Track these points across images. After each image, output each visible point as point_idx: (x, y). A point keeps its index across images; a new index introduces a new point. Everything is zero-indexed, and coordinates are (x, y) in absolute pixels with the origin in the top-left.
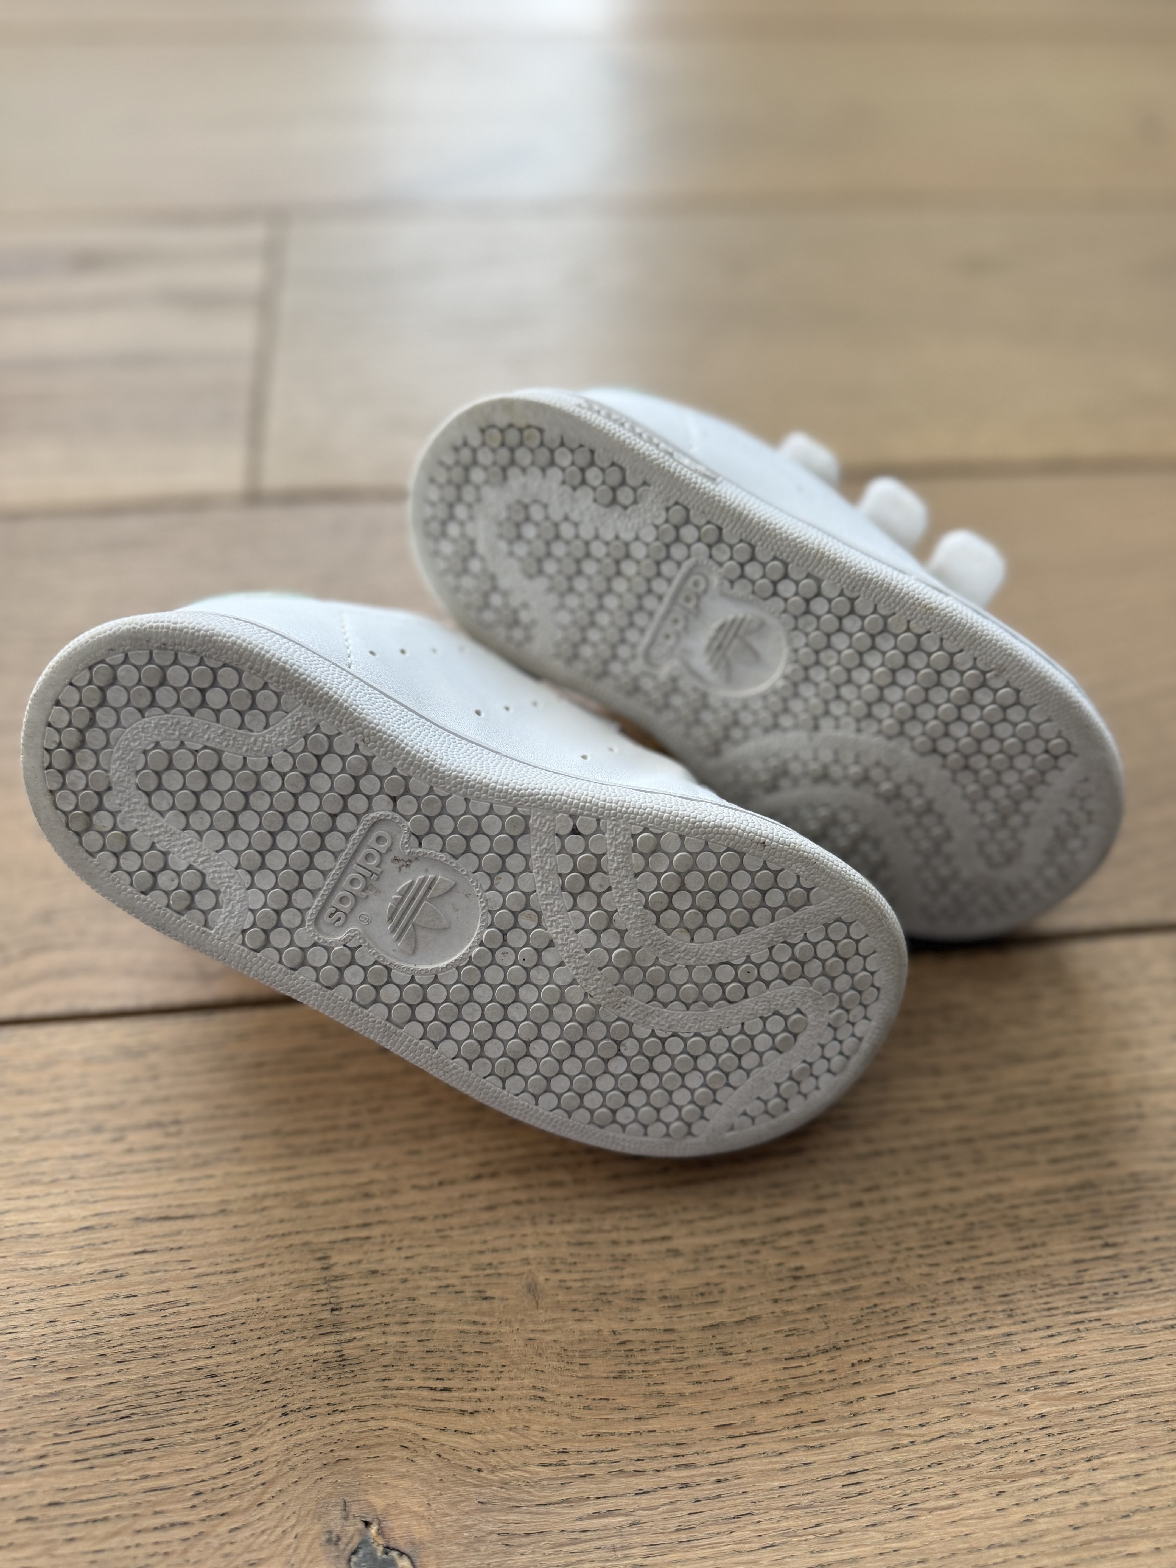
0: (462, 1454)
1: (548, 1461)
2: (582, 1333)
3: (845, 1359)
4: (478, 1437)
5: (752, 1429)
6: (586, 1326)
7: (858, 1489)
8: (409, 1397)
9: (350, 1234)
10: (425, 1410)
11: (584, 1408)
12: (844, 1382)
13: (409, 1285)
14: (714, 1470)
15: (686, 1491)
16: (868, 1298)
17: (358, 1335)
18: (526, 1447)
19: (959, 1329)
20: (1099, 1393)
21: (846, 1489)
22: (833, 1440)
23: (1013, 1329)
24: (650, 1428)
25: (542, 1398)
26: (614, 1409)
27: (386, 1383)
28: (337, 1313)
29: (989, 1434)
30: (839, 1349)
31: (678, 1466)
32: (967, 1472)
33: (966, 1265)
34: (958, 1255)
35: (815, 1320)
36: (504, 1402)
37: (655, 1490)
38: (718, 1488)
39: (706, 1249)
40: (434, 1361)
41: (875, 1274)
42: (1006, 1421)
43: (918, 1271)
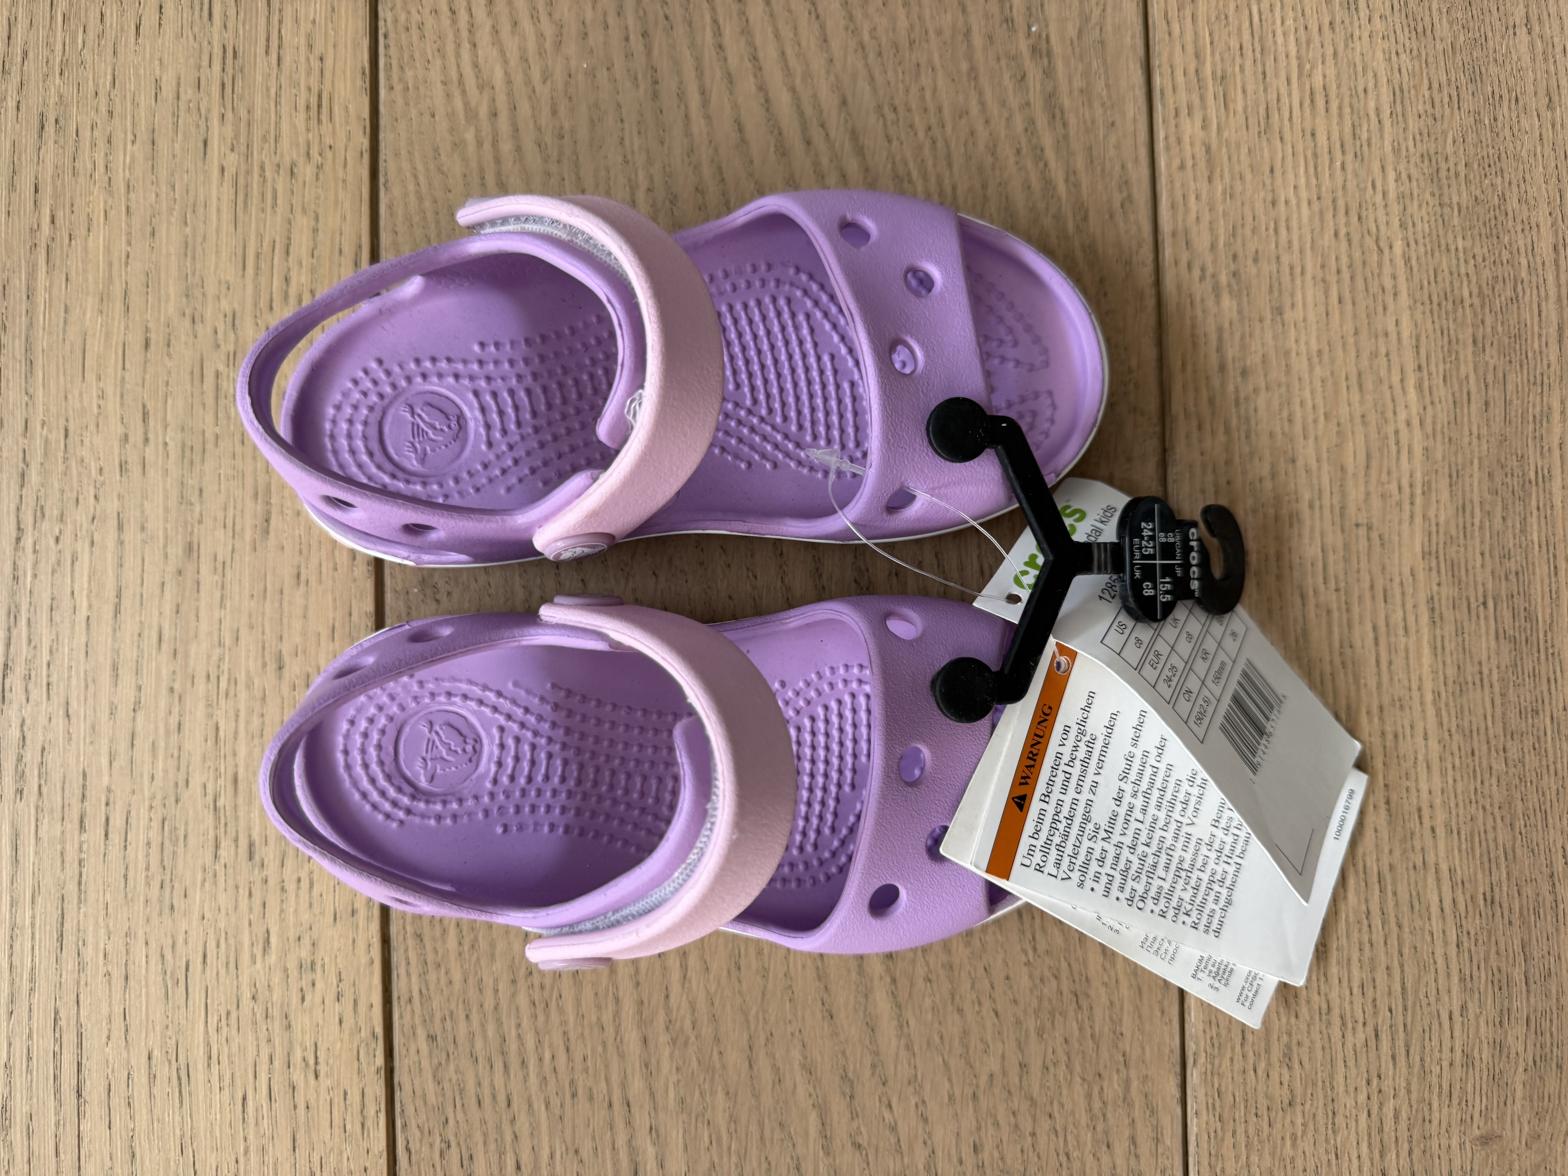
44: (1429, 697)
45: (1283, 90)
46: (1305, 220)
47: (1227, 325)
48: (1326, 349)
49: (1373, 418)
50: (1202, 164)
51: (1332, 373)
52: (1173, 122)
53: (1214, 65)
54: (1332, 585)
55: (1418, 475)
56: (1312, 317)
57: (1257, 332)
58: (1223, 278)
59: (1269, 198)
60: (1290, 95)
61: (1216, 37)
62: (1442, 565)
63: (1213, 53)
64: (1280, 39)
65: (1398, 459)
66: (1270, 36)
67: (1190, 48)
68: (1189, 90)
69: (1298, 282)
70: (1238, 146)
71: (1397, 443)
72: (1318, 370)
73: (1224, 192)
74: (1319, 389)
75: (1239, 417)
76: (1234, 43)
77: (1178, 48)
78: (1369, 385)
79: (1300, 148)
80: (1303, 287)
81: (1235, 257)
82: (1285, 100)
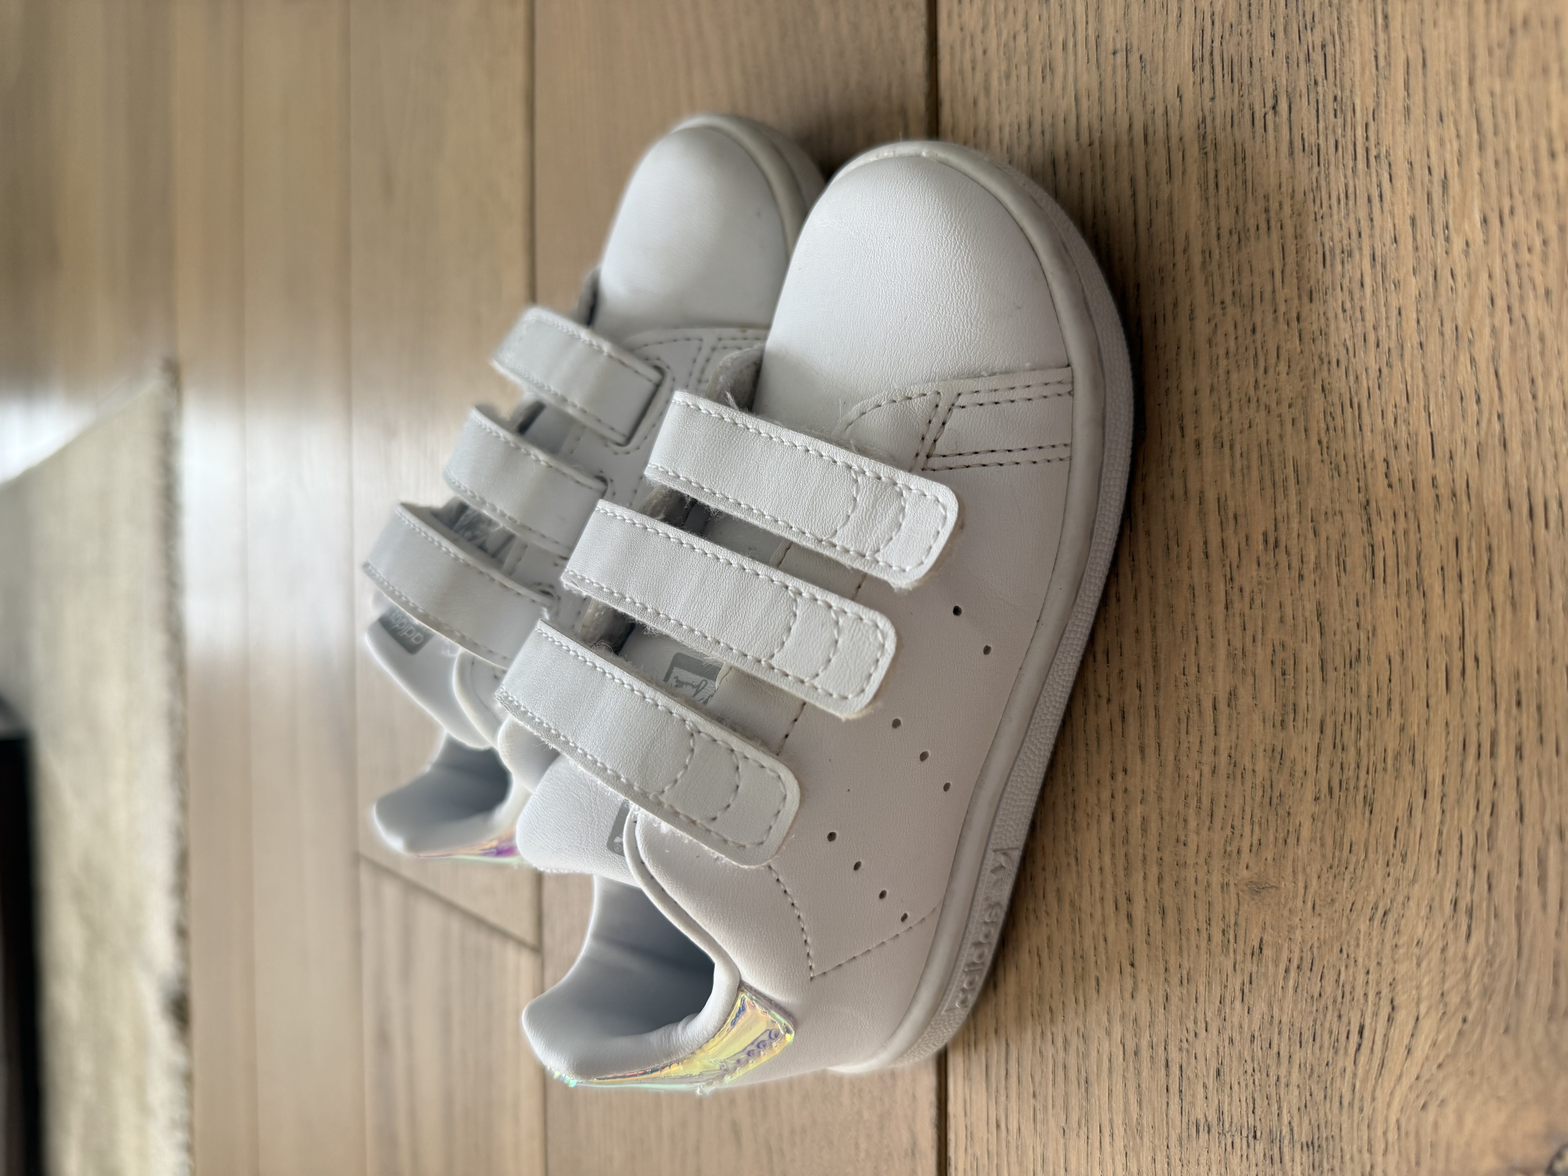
0: (1441, 1037)
1: (1464, 928)
2: (1313, 839)
3: (1381, 495)
4: (1423, 1008)
5: (1456, 643)
6: (1305, 833)
7: (1553, 506)
8: (1365, 1080)
9: (1174, 1088)
10: (1382, 1065)
11: (1403, 861)
12: (1410, 503)
13: (1237, 1037)
14: (1502, 706)
15: (1526, 752)
16: (1309, 451)
17: (1286, 1118)
18: (1444, 950)
19: (1359, 330)
20: (1463, 132)
21: (1552, 524)
22: (1484, 530)
23: (1367, 252)
24: (1438, 781)
25: (1385, 914)
26: (1409, 822)
27: (1346, 1103)
28: (1258, 1134)
29: (1501, 303)
30: (1368, 502)
31: (1493, 754)
32: (1549, 343)
33: (1282, 308)
34: (1270, 317)
35: (1328, 529)
36: (1383, 963)
37: (1520, 795)
38: (1528, 705)
39: (1231, 656)
40: (1326, 1036)
41: (1281, 437)
42: (1485, 276)
43: (1283, 376)
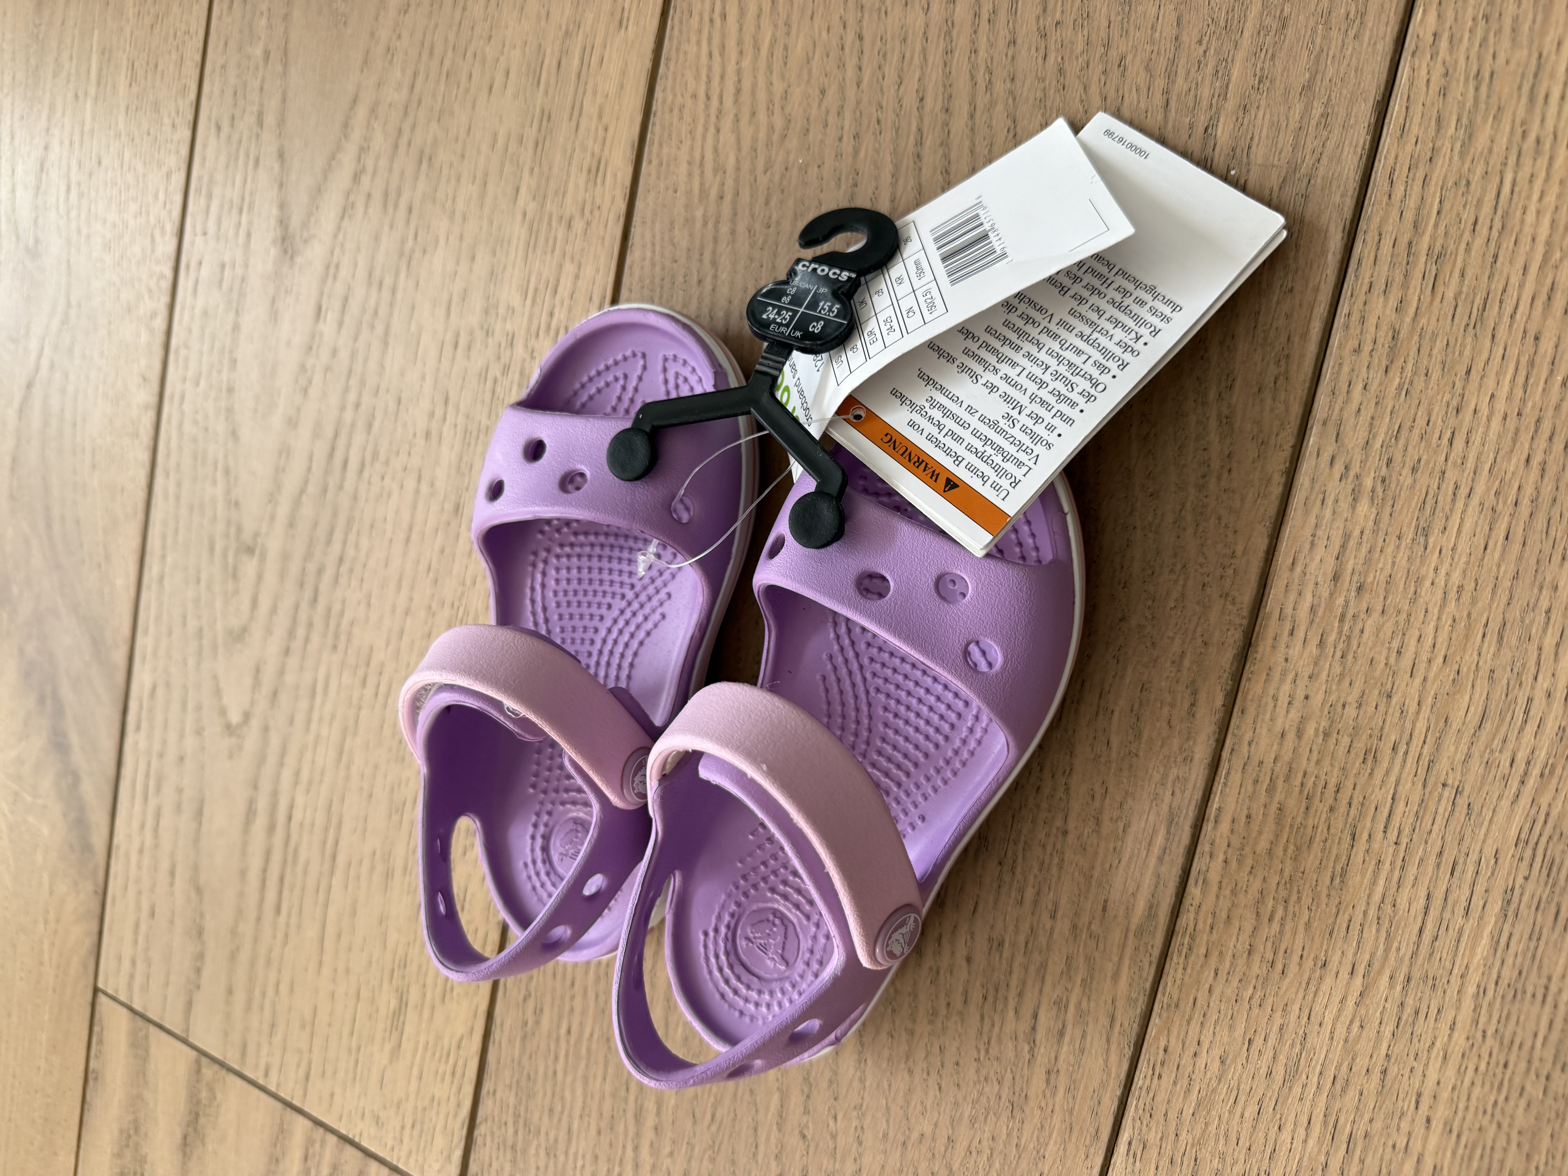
44: (1471, 990)
45: (1514, 280)
46: (1492, 435)
47: (1356, 533)
48: (1470, 587)
49: (1503, 677)
50: (1382, 351)
51: (1469, 615)
52: (1362, 297)
53: (1433, 237)
54: (1392, 836)
55: (1541, 755)
56: (1463, 546)
57: (1390, 550)
58: (1368, 483)
59: (1454, 403)
60: (1521, 286)
61: (1447, 206)
62: (1539, 859)
63: (1436, 225)
64: (1530, 217)
65: (1521, 730)
66: (1519, 213)
67: (1409, 216)
68: (1392, 265)
69: (1460, 504)
70: (1434, 336)
71: (1527, 712)
72: (1452, 606)
73: (1400, 387)
74: (1447, 628)
75: (1340, 633)
76: (1468, 217)
77: (1395, 214)
78: (1511, 638)
79: (1513, 352)
80: (1464, 512)
81: (1389, 461)
82: (1513, 292)
